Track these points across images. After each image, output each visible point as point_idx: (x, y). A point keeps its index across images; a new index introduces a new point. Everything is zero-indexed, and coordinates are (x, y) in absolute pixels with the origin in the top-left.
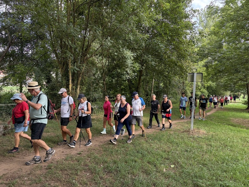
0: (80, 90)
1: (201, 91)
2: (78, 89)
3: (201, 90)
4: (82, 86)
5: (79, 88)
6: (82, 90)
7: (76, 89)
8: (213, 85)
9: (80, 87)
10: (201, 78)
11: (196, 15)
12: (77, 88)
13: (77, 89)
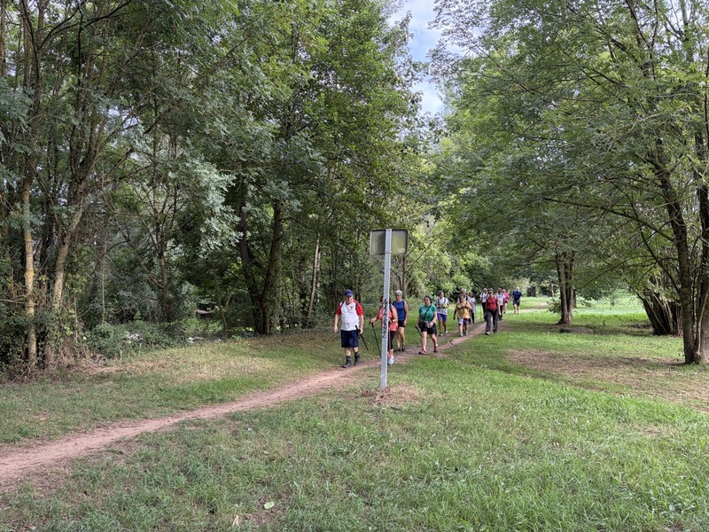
0: (64, 287)
1: (453, 281)
2: (57, 284)
3: (455, 277)
4: (73, 273)
5: (60, 282)
6: (72, 286)
7: (49, 285)
8: (485, 262)
9: (66, 279)
10: (403, 244)
11: (420, 78)
12: (52, 280)
13: (54, 282)
